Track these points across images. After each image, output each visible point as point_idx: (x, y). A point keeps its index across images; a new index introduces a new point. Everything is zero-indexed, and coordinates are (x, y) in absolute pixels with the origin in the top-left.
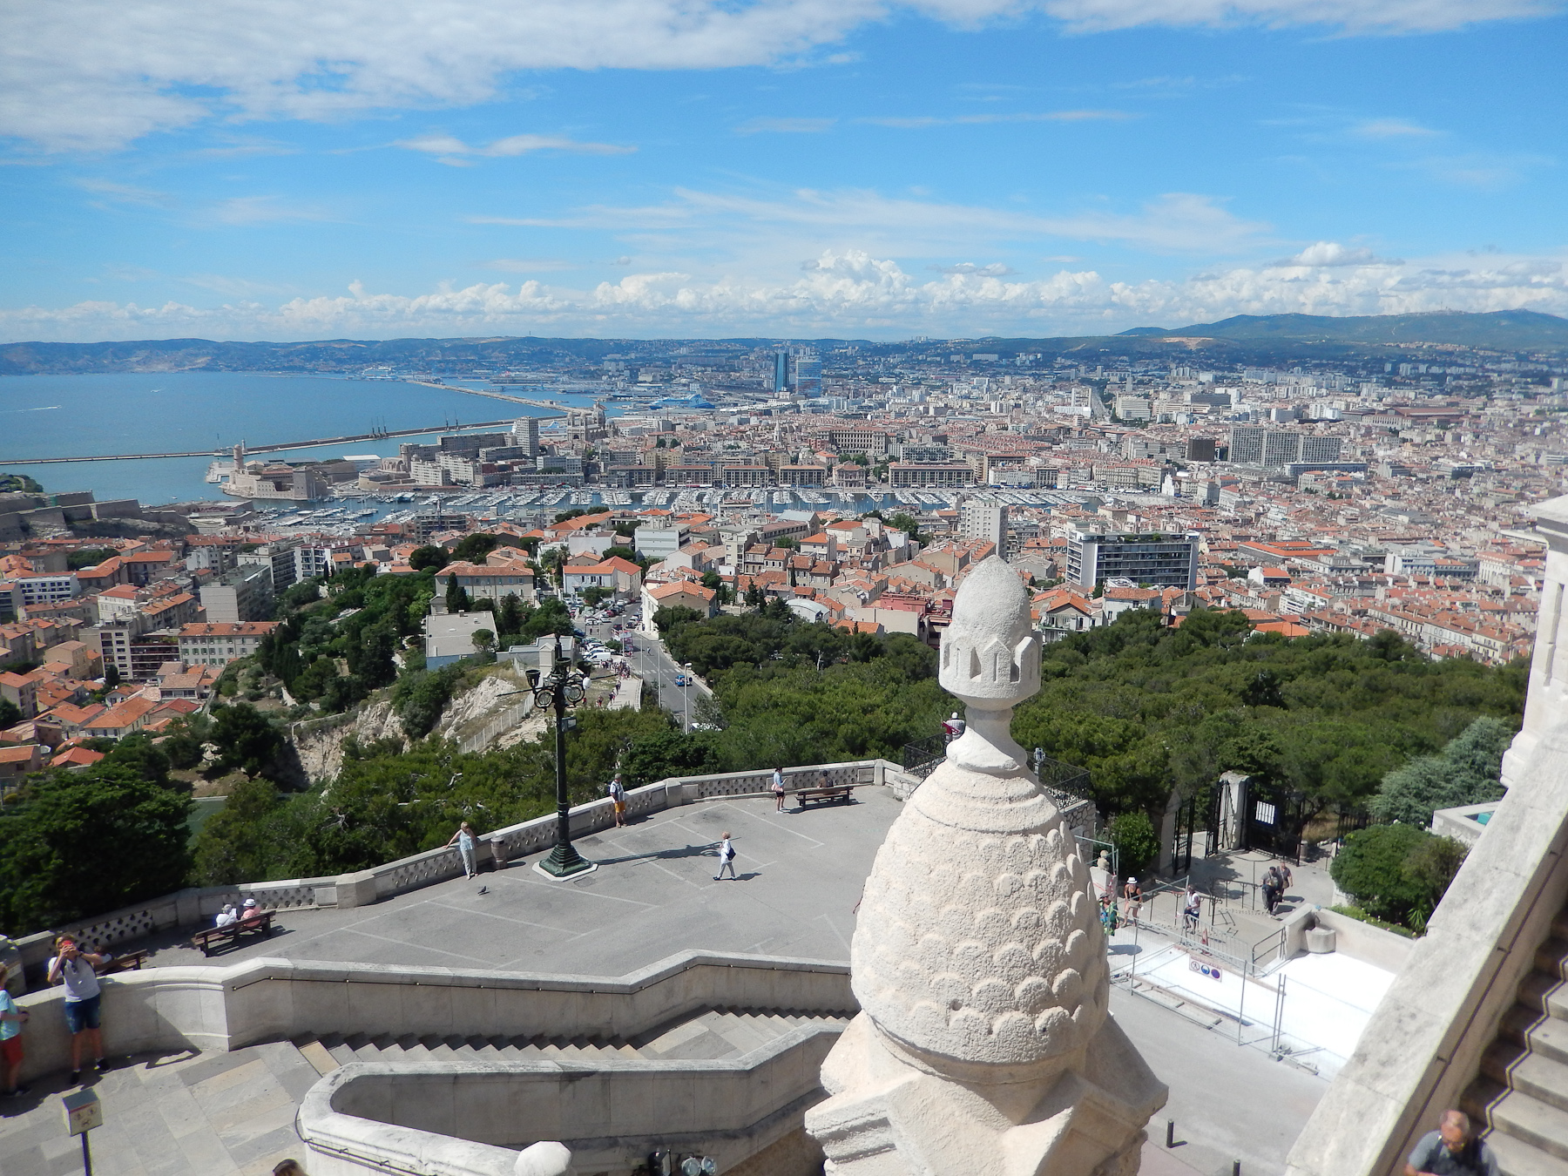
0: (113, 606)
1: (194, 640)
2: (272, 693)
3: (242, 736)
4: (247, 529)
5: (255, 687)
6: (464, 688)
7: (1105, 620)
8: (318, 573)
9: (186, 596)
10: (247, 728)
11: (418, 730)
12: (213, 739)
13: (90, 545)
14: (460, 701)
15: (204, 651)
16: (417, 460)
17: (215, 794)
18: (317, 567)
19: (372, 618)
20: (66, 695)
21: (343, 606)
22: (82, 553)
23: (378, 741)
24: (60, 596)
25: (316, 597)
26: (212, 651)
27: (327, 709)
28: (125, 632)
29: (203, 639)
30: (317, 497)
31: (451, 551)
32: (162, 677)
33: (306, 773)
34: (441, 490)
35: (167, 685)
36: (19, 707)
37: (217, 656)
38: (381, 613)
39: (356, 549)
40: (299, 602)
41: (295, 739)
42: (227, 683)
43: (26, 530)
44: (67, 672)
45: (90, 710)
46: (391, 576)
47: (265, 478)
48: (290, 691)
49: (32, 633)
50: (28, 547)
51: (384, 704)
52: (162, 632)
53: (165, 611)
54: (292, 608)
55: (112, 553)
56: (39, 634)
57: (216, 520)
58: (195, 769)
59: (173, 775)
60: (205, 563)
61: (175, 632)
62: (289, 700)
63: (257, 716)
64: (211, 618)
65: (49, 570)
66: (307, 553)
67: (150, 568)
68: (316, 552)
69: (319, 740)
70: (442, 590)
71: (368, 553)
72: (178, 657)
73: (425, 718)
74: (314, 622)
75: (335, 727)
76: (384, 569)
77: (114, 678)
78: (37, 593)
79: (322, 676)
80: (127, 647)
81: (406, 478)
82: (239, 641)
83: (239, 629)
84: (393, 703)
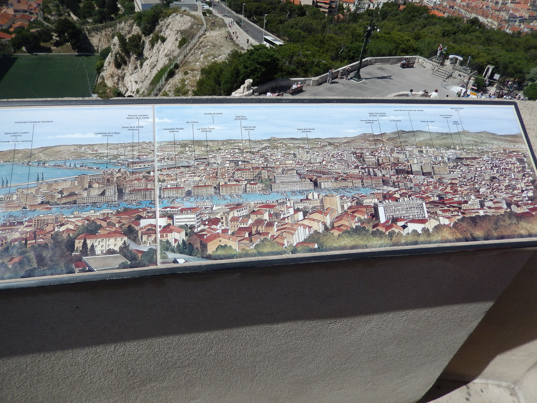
2: (66, 14)
3: (68, 31)
5: (58, 11)
6: (164, 17)
7: (378, 5)
11: (147, 32)
12: (56, 31)
14: (163, 22)
17: (60, 52)
27: (95, 22)
32: (11, 4)
33: (93, 46)
35: (15, 8)
41: (87, 33)
48: (74, 13)
51: (131, 21)
58: (50, 43)
59: (42, 44)
62: (75, 17)
69: (97, 34)
73: (149, 27)
75: (103, 29)
84: (135, 21)
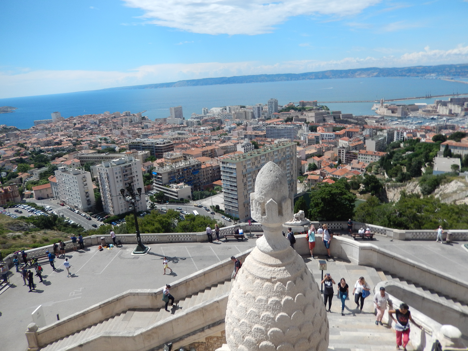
0: (343, 143)
1: (362, 155)
2: (382, 173)
3: (372, 184)
4: (381, 124)
5: (377, 171)
6: (445, 183)
8: (401, 139)
9: (362, 142)
10: (373, 182)
11: (426, 193)
12: (363, 183)
13: (339, 125)
14: (443, 186)
15: (364, 158)
16: (440, 105)
17: (361, 198)
18: (401, 137)
19: (416, 155)
20: (328, 164)
21: (408, 150)
22: (337, 127)
23: (412, 194)
24: (330, 139)
25: (399, 146)
26: (367, 158)
27: (398, 181)
28: (345, 150)
29: (364, 155)
30: (405, 116)
31: (448, 137)
32: (352, 164)
33: (388, 198)
34: (447, 116)
35: (353, 166)
36: (317, 166)
37: (367, 160)
38: (419, 154)
39: (414, 133)
40: (393, 148)
41: (386, 188)
42: (369, 168)
43: (324, 120)
44: (329, 159)
45: (334, 169)
46: (425, 143)
47: (389, 109)
48: (387, 173)
49: (322, 147)
50: (324, 125)
51: (416, 182)
52: (354, 151)
53: (355, 146)
54: (391, 149)
55: (344, 128)
56: (324, 148)
57: (373, 121)
58: (357, 190)
59: (351, 191)
60: (368, 133)
61: (357, 152)
62: (386, 176)
63: (376, 179)
64: (367, 149)
65: (328, 131)
66: (398, 133)
67: (353, 133)
68: (401, 133)
69: (394, 190)
70: (442, 149)
71: (418, 135)
72: (357, 159)
73: (430, 189)
74: (397, 154)
75: (399, 187)
76: (423, 140)
77: (340, 162)
78: (325, 137)
79: (397, 171)
80: (344, 154)
81: (435, 111)
82: (374, 157)
83: (375, 153)
84: (419, 183)
